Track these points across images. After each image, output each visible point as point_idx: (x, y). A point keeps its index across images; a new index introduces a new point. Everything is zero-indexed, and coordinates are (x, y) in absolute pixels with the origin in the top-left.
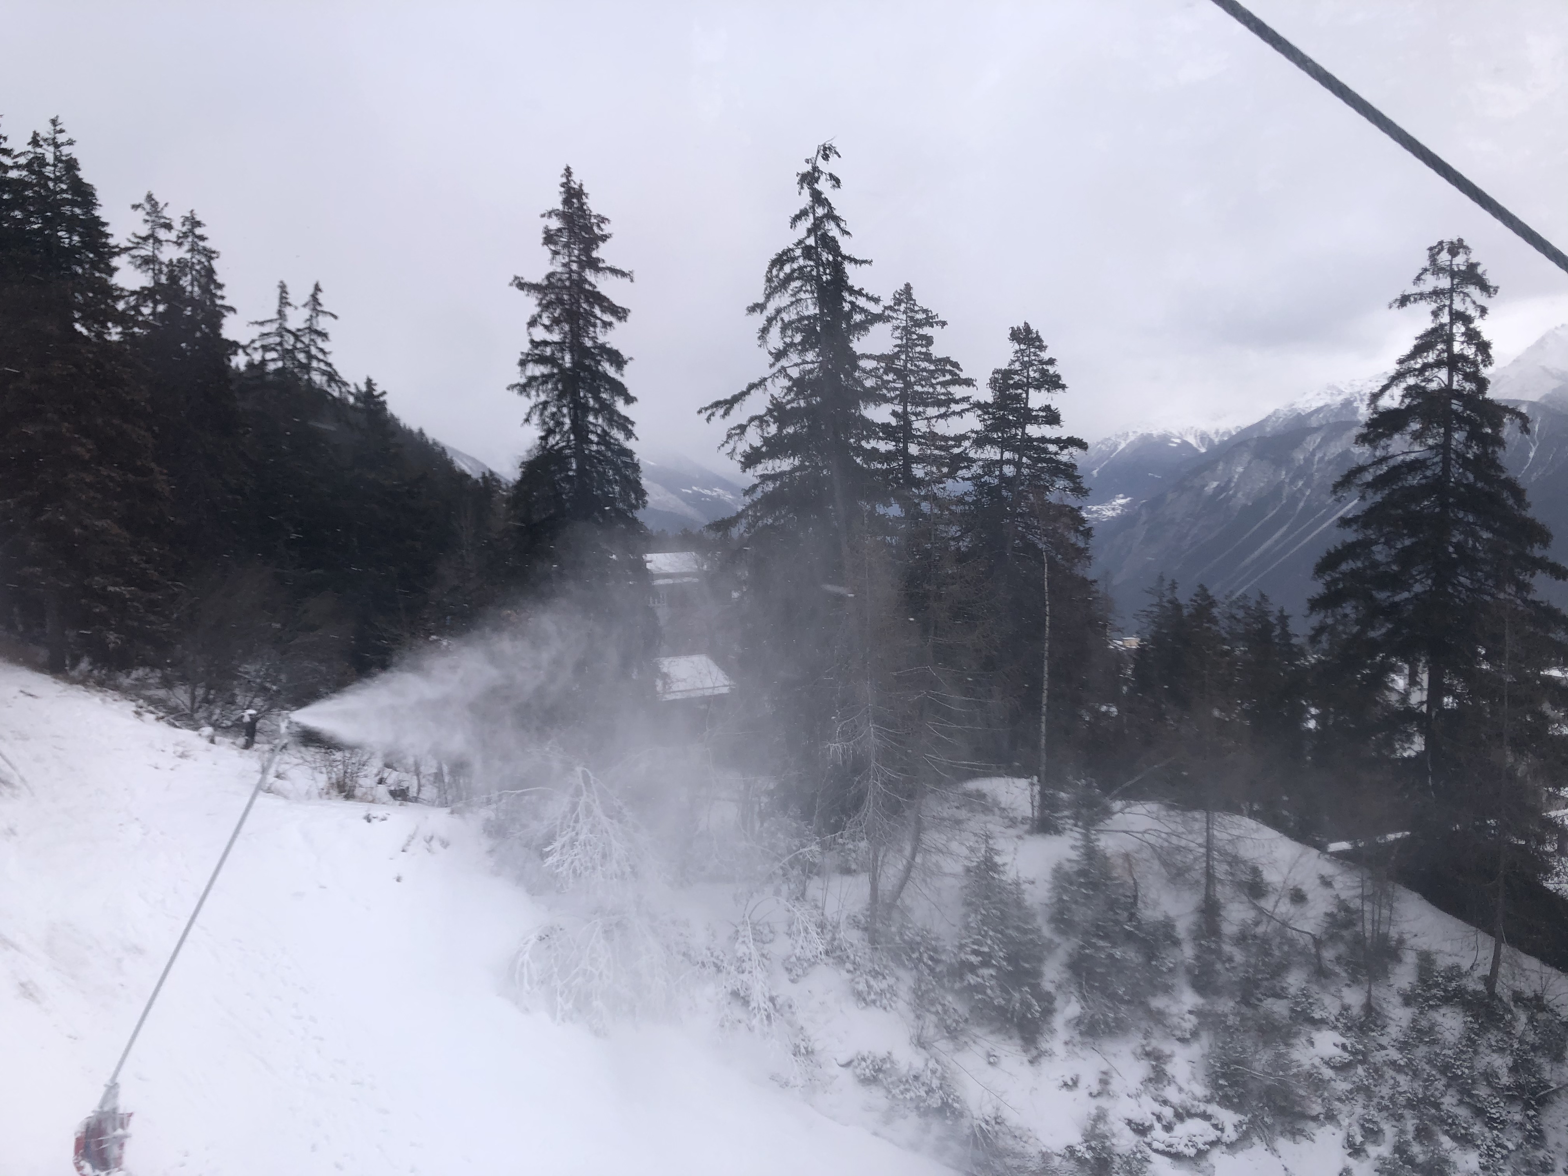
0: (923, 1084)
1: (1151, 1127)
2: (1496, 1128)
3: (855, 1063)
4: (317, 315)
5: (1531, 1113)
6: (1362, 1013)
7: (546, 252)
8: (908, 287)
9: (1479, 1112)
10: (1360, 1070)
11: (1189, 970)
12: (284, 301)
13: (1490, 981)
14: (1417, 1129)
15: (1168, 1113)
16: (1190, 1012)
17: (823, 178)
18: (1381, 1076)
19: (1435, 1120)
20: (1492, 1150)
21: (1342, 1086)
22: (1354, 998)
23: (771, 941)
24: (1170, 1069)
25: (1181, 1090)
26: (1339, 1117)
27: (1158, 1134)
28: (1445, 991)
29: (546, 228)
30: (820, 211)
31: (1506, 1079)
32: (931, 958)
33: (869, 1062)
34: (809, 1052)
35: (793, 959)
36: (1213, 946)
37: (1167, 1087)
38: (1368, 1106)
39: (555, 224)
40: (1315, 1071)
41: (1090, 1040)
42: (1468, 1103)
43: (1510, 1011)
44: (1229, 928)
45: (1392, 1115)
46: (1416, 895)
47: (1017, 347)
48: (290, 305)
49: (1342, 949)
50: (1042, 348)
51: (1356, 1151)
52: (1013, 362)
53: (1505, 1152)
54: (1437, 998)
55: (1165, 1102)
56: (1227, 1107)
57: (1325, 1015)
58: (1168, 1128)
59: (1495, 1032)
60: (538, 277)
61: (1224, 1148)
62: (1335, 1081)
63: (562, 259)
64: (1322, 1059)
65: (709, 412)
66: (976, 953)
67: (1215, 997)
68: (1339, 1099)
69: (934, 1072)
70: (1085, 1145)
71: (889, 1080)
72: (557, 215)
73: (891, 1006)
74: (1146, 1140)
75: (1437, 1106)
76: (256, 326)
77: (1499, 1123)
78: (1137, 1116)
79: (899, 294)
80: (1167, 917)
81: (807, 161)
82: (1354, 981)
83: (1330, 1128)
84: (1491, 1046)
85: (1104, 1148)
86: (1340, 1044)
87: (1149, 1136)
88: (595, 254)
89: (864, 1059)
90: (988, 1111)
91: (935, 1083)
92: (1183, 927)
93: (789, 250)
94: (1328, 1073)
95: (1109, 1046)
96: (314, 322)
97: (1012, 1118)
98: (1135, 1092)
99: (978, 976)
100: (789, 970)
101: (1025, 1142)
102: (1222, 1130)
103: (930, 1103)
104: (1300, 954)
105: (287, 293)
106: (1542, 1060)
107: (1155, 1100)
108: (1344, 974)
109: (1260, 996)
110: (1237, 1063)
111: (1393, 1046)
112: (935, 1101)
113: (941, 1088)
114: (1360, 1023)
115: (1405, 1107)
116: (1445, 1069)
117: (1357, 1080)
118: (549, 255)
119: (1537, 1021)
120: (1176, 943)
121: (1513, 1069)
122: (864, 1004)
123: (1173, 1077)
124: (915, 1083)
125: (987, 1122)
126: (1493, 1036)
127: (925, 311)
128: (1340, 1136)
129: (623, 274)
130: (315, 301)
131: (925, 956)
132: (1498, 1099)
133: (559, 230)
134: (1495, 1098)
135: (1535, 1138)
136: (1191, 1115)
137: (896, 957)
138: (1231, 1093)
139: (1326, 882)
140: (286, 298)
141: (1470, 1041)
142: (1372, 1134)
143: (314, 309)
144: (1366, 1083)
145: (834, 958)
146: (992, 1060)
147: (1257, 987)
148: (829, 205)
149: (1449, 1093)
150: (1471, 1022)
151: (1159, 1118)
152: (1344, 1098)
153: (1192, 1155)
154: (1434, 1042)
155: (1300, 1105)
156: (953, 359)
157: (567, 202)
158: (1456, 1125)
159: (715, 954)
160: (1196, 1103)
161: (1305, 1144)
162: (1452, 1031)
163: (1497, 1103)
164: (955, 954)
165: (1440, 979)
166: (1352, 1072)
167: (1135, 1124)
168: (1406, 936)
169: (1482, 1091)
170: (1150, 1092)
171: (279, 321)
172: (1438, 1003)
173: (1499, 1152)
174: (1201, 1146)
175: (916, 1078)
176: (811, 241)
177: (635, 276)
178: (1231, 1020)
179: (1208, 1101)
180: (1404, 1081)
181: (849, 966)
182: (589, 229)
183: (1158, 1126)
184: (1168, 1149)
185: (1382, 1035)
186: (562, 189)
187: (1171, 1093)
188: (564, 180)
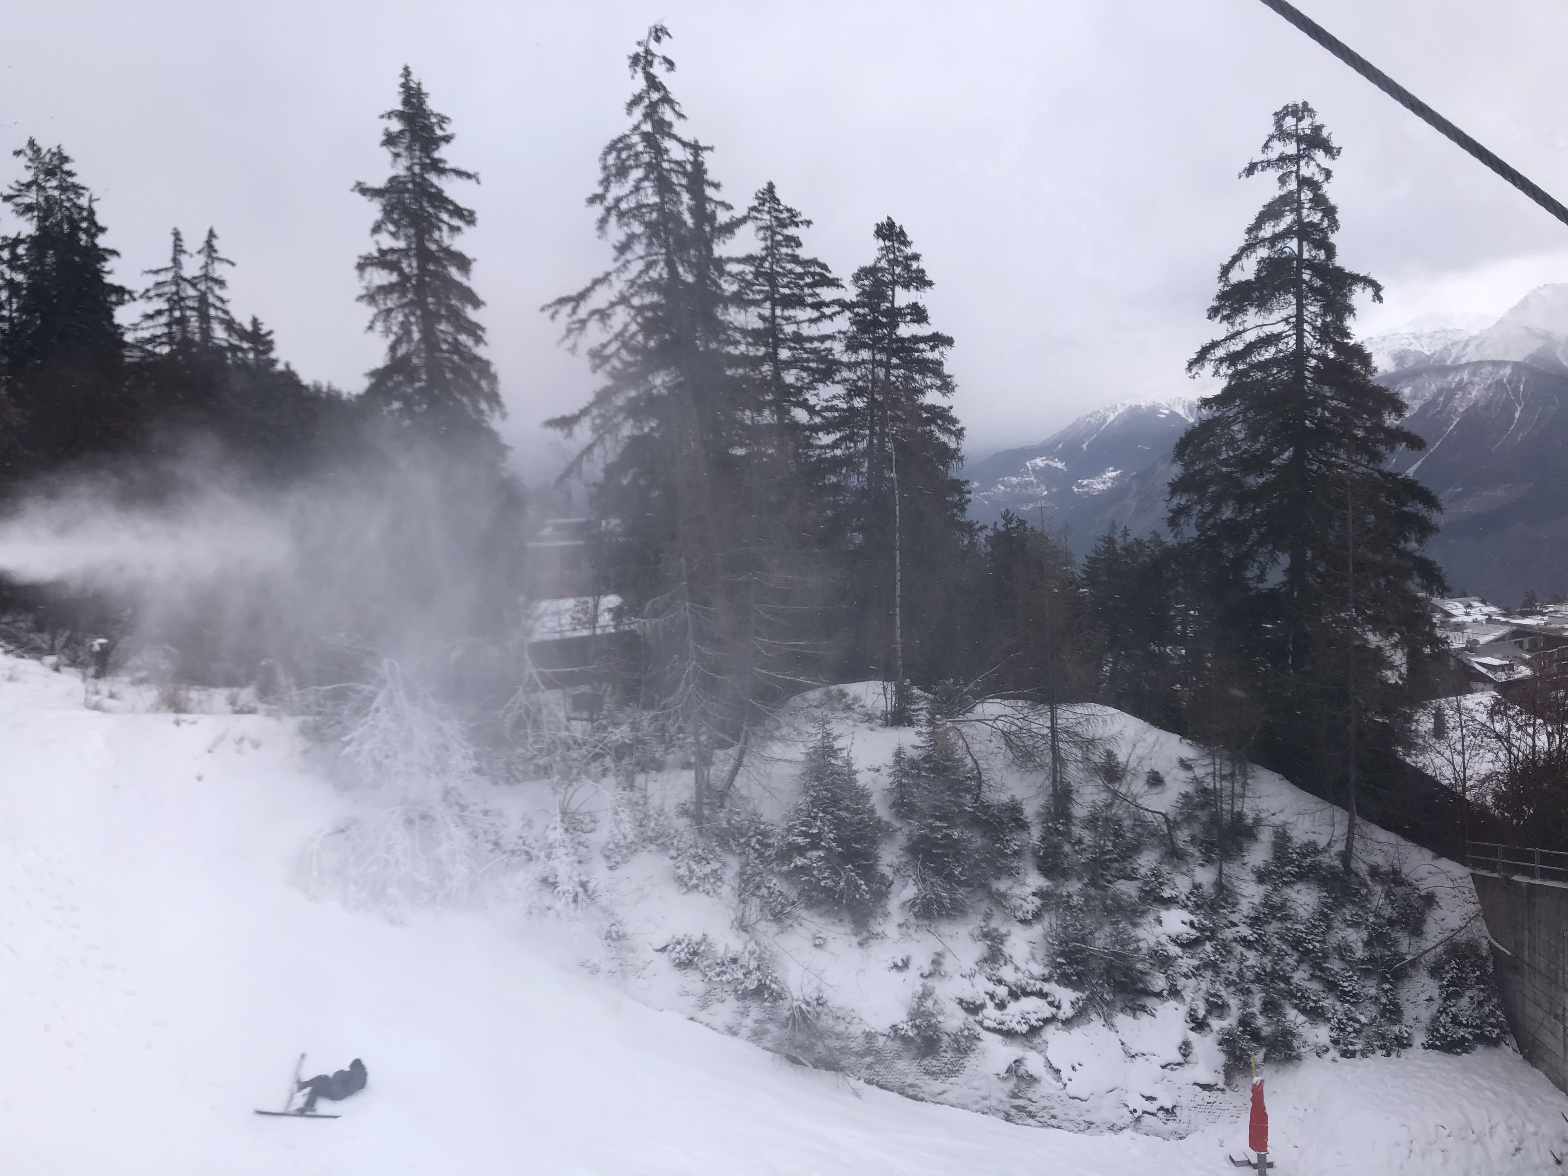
0: (742, 966)
1: (983, 1006)
2: (1348, 1002)
3: (670, 948)
4: (213, 262)
5: (1387, 986)
6: (1212, 891)
7: (386, 154)
8: (771, 187)
9: (1332, 986)
10: (1208, 947)
11: (1035, 853)
12: (178, 248)
13: (1346, 856)
14: (1265, 1004)
15: (1002, 991)
16: (1034, 894)
17: (656, 61)
18: (1230, 952)
19: (1285, 994)
20: (1343, 1023)
21: (1187, 963)
22: (1205, 876)
23: (592, 831)
24: (1007, 949)
25: (1017, 969)
26: (1183, 993)
27: (991, 1012)
28: (1298, 867)
29: (387, 130)
30: (655, 96)
31: (1360, 953)
32: (759, 842)
33: (684, 945)
34: (621, 937)
35: (612, 846)
36: (1061, 828)
37: (1004, 967)
38: (1215, 982)
39: (396, 126)
40: (1160, 948)
41: (927, 922)
42: (1320, 977)
43: (1366, 886)
44: (1080, 811)
45: (1240, 991)
46: (1276, 776)
47: (881, 243)
48: (184, 252)
49: (1197, 828)
50: (906, 243)
51: (1199, 1025)
52: (879, 260)
53: (1357, 1026)
54: (1291, 874)
55: (1000, 982)
56: (1066, 986)
57: (1174, 893)
58: (1001, 1006)
59: (1350, 907)
60: (380, 182)
61: (1060, 1025)
62: (1182, 958)
63: (404, 162)
64: (1170, 937)
65: (552, 310)
66: (805, 835)
67: (1062, 880)
68: (1186, 976)
69: (752, 953)
70: (910, 1023)
71: (706, 963)
72: (396, 116)
73: (715, 891)
74: (977, 1018)
75: (1287, 980)
76: (151, 276)
77: (1352, 997)
78: (968, 994)
79: (763, 194)
80: (1013, 800)
81: (639, 44)
82: (1208, 861)
83: (1172, 1003)
84: (1345, 920)
85: (929, 1026)
86: (1188, 921)
87: (980, 1014)
88: (436, 155)
89: (679, 943)
90: (811, 993)
91: (753, 964)
92: (1031, 810)
93: (625, 136)
94: (1174, 950)
95: (946, 928)
96: (210, 268)
97: (836, 999)
98: (969, 972)
99: (805, 858)
100: (608, 858)
101: (849, 1023)
102: (1058, 1007)
103: (747, 985)
104: (1153, 835)
105: (181, 240)
106: (1399, 934)
107: (989, 979)
108: (1197, 854)
109: (1109, 878)
110: (1075, 940)
111: (1244, 923)
112: (752, 984)
113: (758, 968)
114: (1211, 900)
115: (1253, 982)
116: (1297, 943)
117: (1204, 956)
118: (389, 157)
119: (1394, 895)
120: (1023, 826)
121: (1367, 944)
122: (685, 890)
123: (1011, 957)
124: (733, 966)
125: (808, 1004)
126: (1348, 912)
127: (789, 210)
128: (1183, 1010)
129: (469, 176)
130: (209, 248)
131: (753, 841)
132: (1351, 973)
133: (401, 132)
134: (1348, 972)
135: (1391, 1012)
136: (1026, 994)
137: (723, 842)
138: (1070, 971)
139: (1185, 765)
140: (181, 246)
141: (1324, 916)
142: (1217, 1007)
143: (209, 256)
144: (1213, 958)
145: (658, 845)
146: (817, 942)
147: (1108, 868)
148: (665, 88)
149: (1301, 968)
150: (1325, 897)
151: (992, 997)
152: (1190, 974)
153: (1024, 1032)
154: (1286, 918)
155: (1141, 981)
156: (821, 260)
157: (406, 102)
158: (1305, 998)
159: (528, 842)
160: (1032, 982)
161: (1145, 1018)
162: (1305, 907)
163: (1350, 976)
164: (783, 837)
165: (1295, 856)
166: (1200, 949)
167: (966, 1002)
168: (1263, 815)
169: (1335, 965)
170: (985, 972)
171: (174, 269)
172: (1292, 879)
173: (1351, 1026)
174: (1034, 1022)
175: (734, 961)
176: (647, 127)
177: (481, 177)
178: (1076, 900)
179: (1045, 980)
180: (1252, 957)
181: (673, 853)
182: (429, 129)
183: (990, 1005)
184: (1000, 1027)
185: (1233, 912)
186: (402, 90)
187: (1007, 973)
188: (402, 80)
